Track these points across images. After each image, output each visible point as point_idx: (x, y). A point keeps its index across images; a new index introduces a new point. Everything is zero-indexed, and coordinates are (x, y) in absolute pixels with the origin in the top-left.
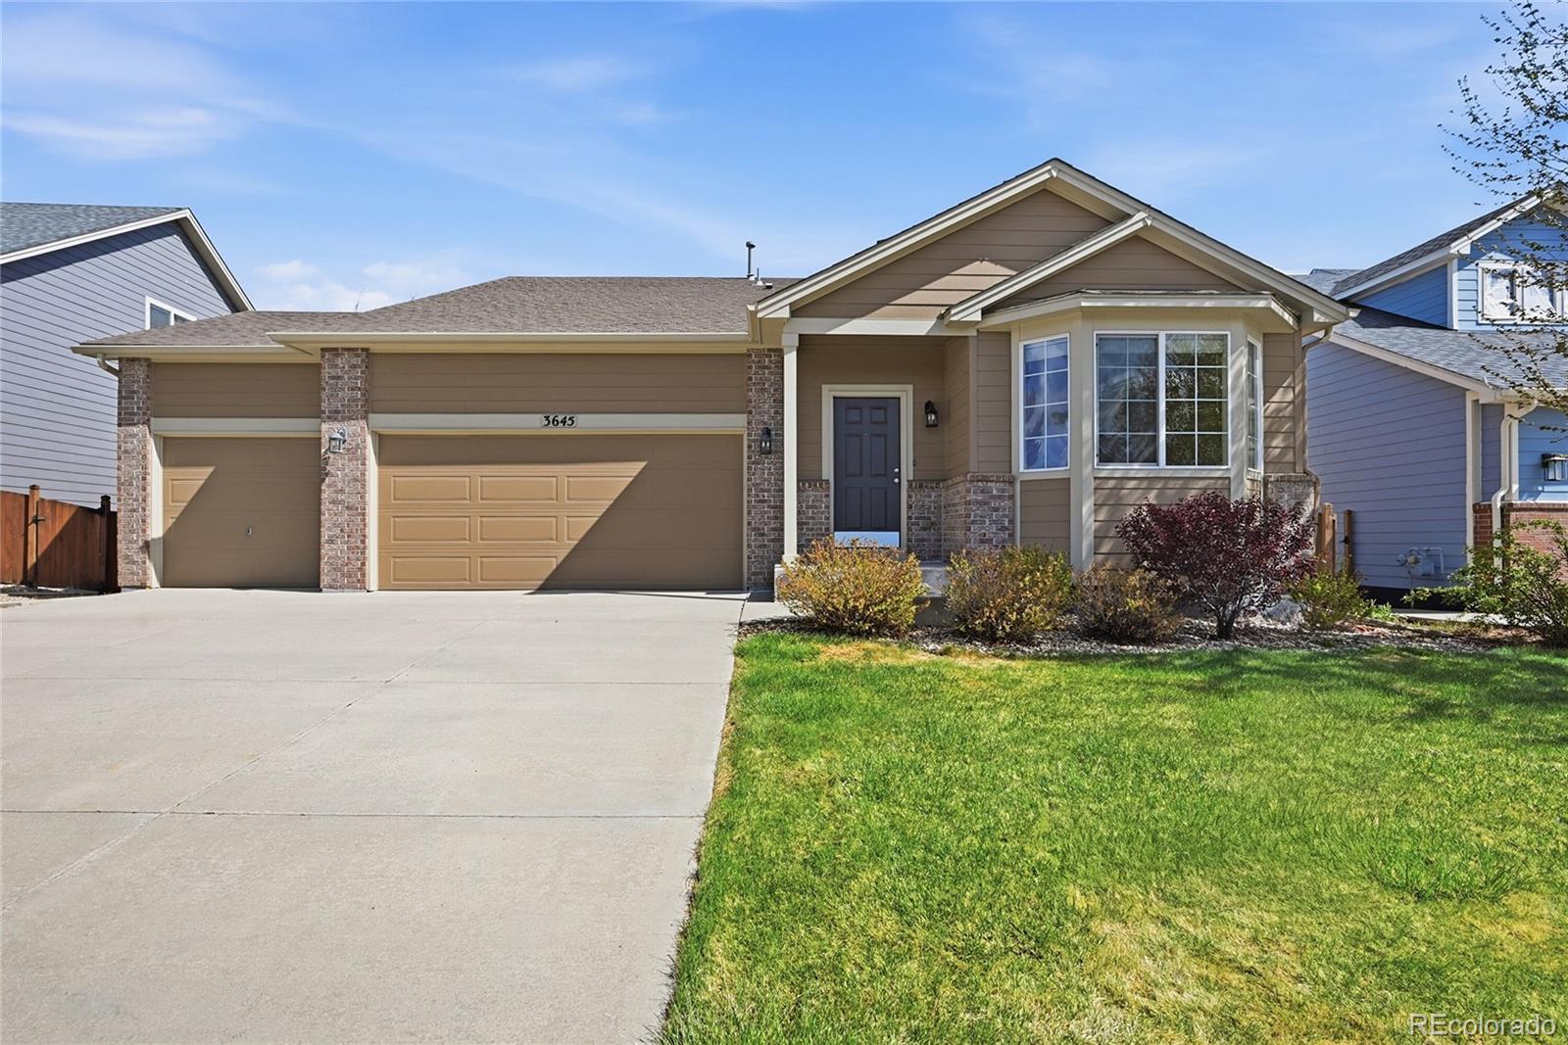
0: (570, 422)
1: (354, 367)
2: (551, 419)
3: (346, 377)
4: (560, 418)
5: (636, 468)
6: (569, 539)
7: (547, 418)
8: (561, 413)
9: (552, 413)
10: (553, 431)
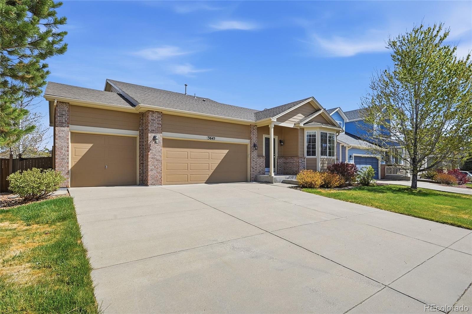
0: (214, 139)
1: (159, 117)
2: (210, 137)
3: (156, 120)
4: (212, 138)
5: (226, 151)
6: (212, 170)
7: (209, 137)
8: (212, 136)
9: (210, 136)
10: (210, 141)
